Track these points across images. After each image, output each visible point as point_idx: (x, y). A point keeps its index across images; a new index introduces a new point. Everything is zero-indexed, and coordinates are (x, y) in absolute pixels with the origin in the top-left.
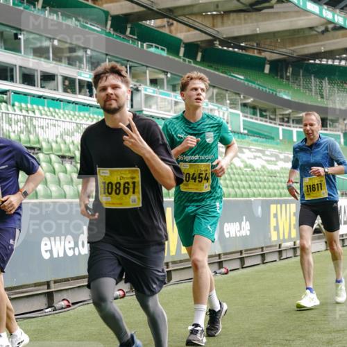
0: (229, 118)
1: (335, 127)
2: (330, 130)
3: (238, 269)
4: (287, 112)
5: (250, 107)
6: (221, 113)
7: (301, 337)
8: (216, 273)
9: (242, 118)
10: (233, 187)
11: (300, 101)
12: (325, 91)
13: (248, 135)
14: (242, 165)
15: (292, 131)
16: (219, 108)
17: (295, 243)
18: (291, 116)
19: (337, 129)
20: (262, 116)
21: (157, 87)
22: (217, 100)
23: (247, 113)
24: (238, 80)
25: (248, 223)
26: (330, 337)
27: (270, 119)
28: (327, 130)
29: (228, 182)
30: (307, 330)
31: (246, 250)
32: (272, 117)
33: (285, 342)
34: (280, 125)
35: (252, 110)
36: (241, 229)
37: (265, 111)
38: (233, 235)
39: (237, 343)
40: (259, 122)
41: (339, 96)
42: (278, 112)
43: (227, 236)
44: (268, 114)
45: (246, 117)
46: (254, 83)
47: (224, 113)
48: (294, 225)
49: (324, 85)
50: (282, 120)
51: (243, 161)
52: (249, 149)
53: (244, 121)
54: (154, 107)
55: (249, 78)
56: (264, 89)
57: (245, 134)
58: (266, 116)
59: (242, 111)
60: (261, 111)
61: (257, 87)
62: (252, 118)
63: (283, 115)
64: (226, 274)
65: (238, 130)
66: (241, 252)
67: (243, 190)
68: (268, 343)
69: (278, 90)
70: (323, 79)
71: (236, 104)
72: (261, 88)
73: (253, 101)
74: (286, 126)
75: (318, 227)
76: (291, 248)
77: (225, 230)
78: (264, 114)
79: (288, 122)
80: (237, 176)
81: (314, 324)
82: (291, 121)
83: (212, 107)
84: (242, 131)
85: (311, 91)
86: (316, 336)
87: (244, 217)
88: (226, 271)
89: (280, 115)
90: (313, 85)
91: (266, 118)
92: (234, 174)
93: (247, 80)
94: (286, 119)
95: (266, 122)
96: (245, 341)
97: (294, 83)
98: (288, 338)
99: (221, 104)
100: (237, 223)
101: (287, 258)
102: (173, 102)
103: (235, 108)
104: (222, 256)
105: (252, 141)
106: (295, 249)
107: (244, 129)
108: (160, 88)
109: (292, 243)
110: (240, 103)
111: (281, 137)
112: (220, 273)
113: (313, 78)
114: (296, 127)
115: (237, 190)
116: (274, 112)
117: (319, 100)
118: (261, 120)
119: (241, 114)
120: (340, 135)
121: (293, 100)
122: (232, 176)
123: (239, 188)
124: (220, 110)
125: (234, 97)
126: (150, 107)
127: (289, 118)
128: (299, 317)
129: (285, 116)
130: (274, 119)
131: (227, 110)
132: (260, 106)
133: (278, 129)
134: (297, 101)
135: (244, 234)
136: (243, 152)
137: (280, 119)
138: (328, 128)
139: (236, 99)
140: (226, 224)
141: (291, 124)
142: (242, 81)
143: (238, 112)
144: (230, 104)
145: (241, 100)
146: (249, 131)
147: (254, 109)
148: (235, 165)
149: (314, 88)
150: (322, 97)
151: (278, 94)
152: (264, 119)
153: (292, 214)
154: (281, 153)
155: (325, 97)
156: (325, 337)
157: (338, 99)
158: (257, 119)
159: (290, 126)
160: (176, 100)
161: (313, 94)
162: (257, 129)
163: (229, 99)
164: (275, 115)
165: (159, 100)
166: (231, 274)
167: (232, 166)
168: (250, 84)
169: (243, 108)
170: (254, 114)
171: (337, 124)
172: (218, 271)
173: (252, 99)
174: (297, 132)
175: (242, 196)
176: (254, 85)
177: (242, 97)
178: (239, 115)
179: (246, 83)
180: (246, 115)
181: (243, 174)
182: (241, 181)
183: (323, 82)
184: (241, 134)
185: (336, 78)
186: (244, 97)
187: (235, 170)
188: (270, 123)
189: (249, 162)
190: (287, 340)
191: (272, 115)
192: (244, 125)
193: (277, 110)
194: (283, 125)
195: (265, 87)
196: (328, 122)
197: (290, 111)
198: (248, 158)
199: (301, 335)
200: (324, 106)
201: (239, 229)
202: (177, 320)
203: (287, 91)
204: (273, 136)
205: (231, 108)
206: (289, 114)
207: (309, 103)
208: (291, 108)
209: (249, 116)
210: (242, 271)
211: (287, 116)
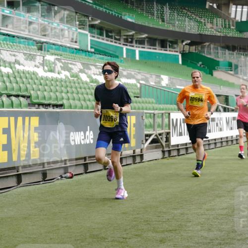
0: (78, 37)
1: (175, 48)
2: (170, 51)
3: (82, 174)
4: (131, 33)
5: (97, 29)
6: (71, 33)
7: (136, 235)
8: (62, 177)
9: (89, 38)
10: (79, 100)
11: (143, 24)
12: (165, 16)
13: (95, 53)
14: (88, 80)
15: (135, 51)
16: (69, 28)
17: (134, 151)
18: (134, 37)
19: (176, 50)
20: (108, 36)
21: (13, 8)
22: (67, 22)
23: (94, 33)
24: (87, 3)
25: (91, 132)
26: (163, 236)
27: (115, 39)
28: (166, 50)
29: (75, 95)
30: (143, 229)
31: (90, 157)
32: (117, 37)
33: (122, 240)
34: (124, 45)
35: (99, 31)
36: (85, 138)
37: (111, 32)
38: (78, 142)
39: (78, 240)
40: (105, 42)
41: (179, 20)
42: (123, 33)
43: (72, 143)
44: (113, 34)
45: (94, 37)
46: (102, 7)
47: (73, 33)
48: (134, 135)
49: (165, 10)
50: (126, 40)
51: (89, 77)
52: (95, 66)
53: (91, 40)
54: (10, 26)
55: (97, 2)
56: (111, 12)
57: (92, 53)
58: (112, 36)
59: (89, 32)
60: (107, 32)
61: (104, 10)
62: (99, 38)
63: (127, 36)
64: (71, 178)
65: (86, 49)
66: (85, 159)
67: (88, 103)
68: (107, 240)
69: (123, 13)
70: (165, 4)
71: (84, 25)
72: (108, 11)
73: (100, 23)
74: (130, 46)
75: (156, 137)
76: (131, 156)
77: (71, 138)
78: (110, 34)
79: (131, 42)
80: (83, 90)
81: (149, 224)
82: (134, 42)
83: (63, 27)
84: (89, 49)
85: (153, 15)
86: (151, 235)
87: (88, 127)
88: (71, 175)
89: (125, 36)
90: (155, 10)
91: (112, 38)
92: (81, 88)
93: (95, 4)
94: (130, 40)
95: (112, 41)
96: (86, 239)
97: (137, 7)
98: (125, 236)
99: (71, 25)
100: (82, 132)
101: (127, 165)
102: (28, 22)
103: (83, 29)
104: (68, 162)
105: (98, 58)
106: (134, 157)
107: (91, 48)
108: (16, 9)
109: (132, 152)
110: (88, 24)
111: (125, 56)
112: (65, 177)
113: (155, 3)
114: (139, 47)
115: (83, 102)
116: (119, 33)
117: (160, 23)
118: (108, 41)
119: (89, 34)
120: (178, 56)
121: (136, 23)
122: (79, 89)
123: (85, 100)
124: (69, 30)
125: (83, 19)
126: (7, 26)
127: (132, 39)
128: (135, 218)
129: (128, 37)
130: (119, 40)
131: (76, 30)
132: (106, 27)
133: (122, 48)
134: (140, 23)
135: (88, 142)
136: (90, 69)
137: (124, 39)
138: (168, 49)
139: (85, 21)
140: (72, 134)
141: (134, 44)
142: (91, 5)
143: (87, 32)
144: (79, 25)
145: (89, 21)
146: (95, 49)
147: (101, 30)
148: (82, 80)
149: (156, 12)
150: (163, 21)
151: (123, 17)
152: (110, 39)
153: (132, 125)
154: (124, 70)
155: (166, 21)
156: (159, 236)
157: (177, 23)
158: (103, 39)
159: (133, 46)
160: (30, 20)
161: (155, 18)
162: (103, 48)
163: (78, 21)
164: (120, 36)
165: (15, 20)
166: (75, 178)
167: (79, 80)
168: (98, 7)
169: (91, 29)
170: (101, 34)
171: (175, 46)
172: (64, 176)
173: (99, 21)
174: (140, 51)
175: (87, 108)
176: (101, 9)
177: (90, 19)
178: (87, 35)
179: (94, 6)
180: (94, 35)
181: (89, 89)
182: (87, 94)
183: (165, 7)
184: (89, 52)
185: (176, 4)
186: (92, 19)
187: (81, 85)
188: (115, 42)
189: (94, 77)
190: (124, 238)
191: (117, 36)
192: (91, 44)
193: (122, 31)
194: (127, 45)
195: (112, 11)
196: (168, 43)
197: (134, 32)
198: (94, 74)
199: (137, 233)
200: (165, 28)
201: (83, 137)
202: (26, 218)
203: (131, 15)
204: (117, 54)
205: (79, 29)
206: (133, 35)
207: (151, 26)
208: (134, 30)
209: (96, 36)
210: (85, 176)
211: (131, 37)
